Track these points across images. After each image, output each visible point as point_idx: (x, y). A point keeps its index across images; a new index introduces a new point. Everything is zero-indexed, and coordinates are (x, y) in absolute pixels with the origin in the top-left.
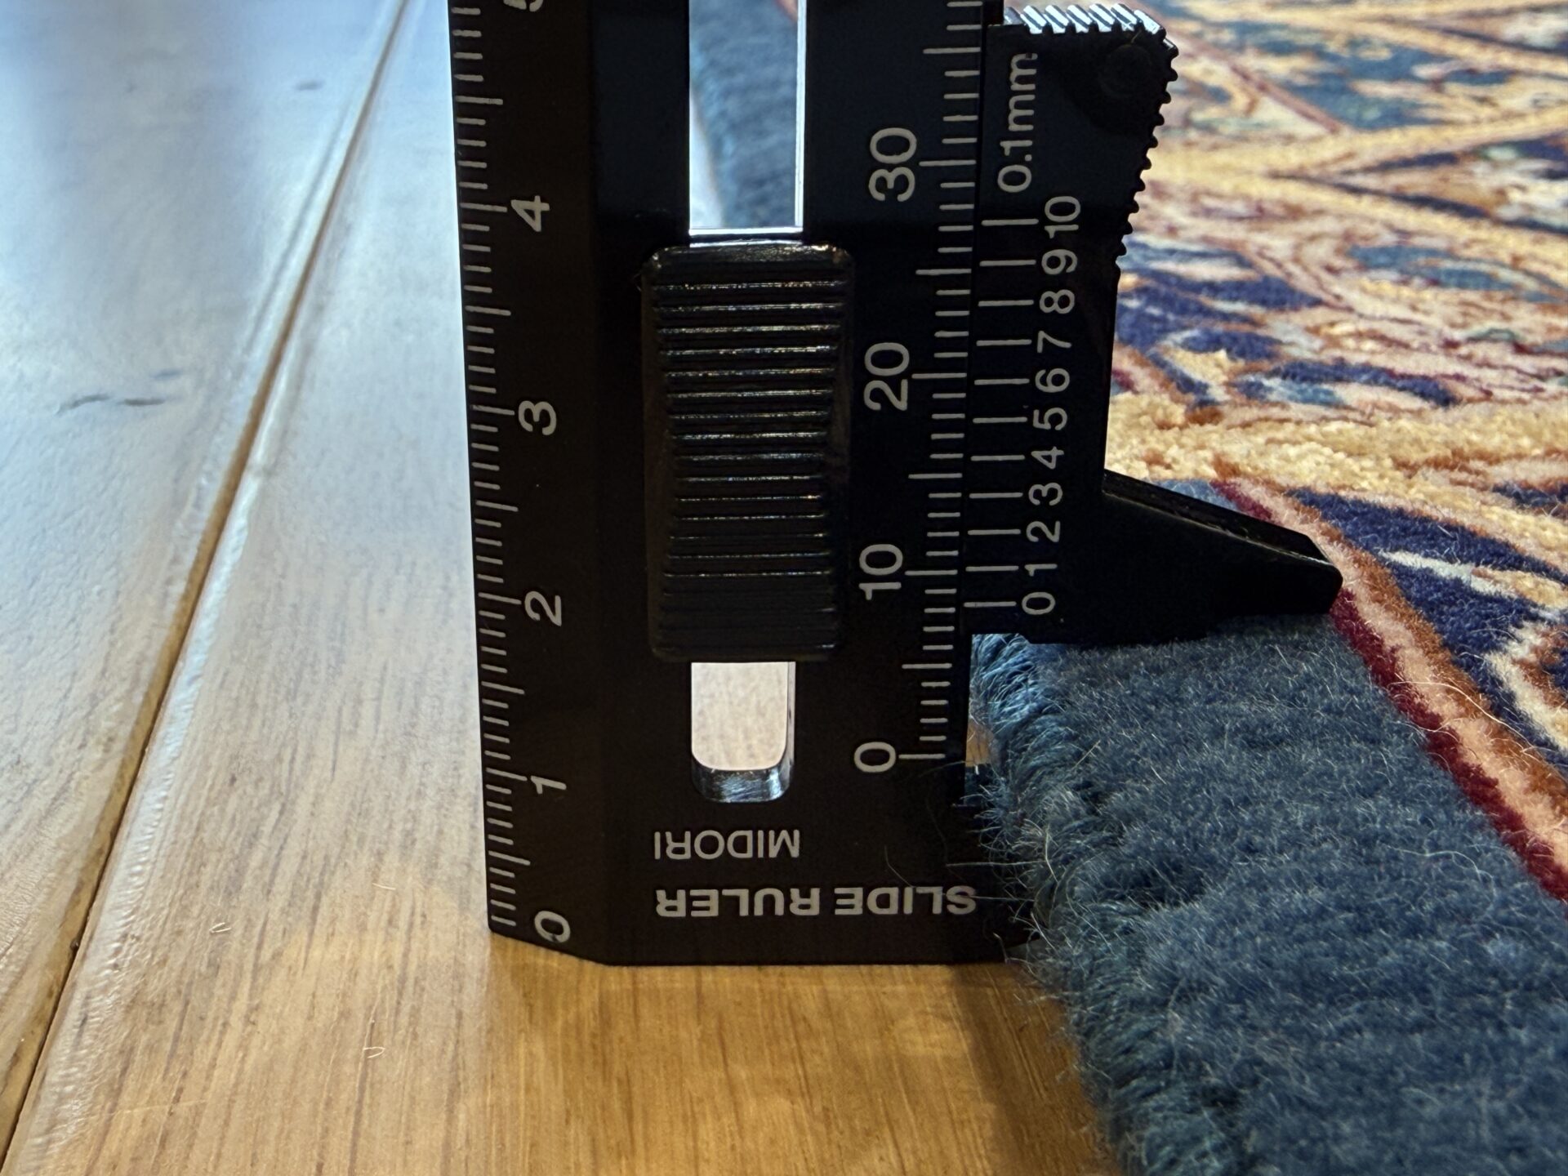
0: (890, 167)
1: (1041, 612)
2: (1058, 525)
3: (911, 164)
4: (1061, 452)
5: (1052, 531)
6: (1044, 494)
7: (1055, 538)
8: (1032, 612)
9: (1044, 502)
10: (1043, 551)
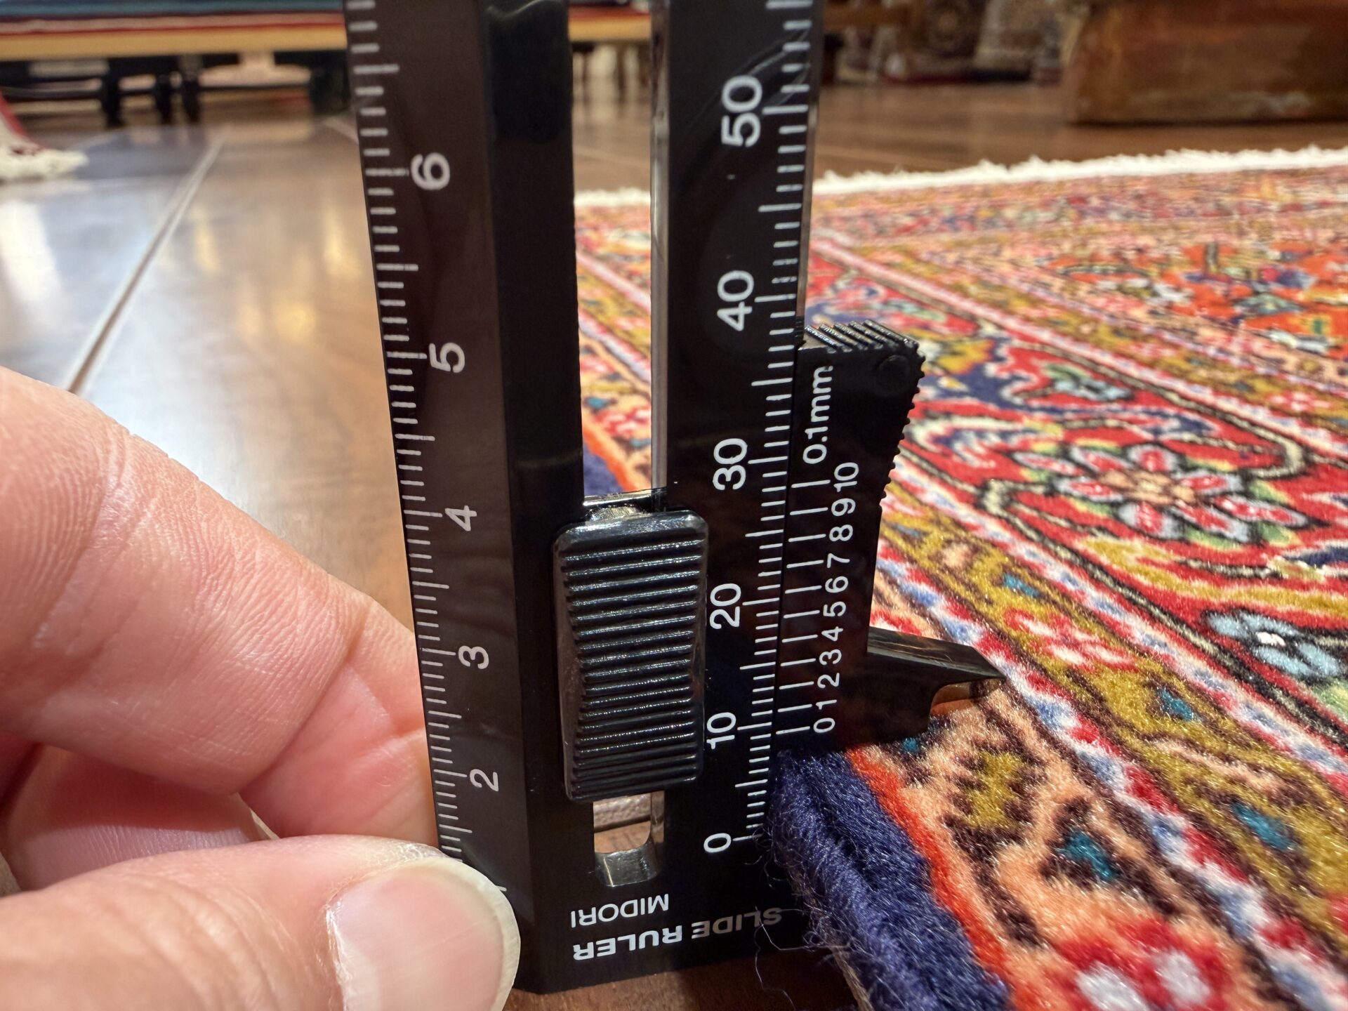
0: (728, 466)
1: (826, 730)
2: (838, 675)
3: (743, 463)
4: (841, 630)
5: (834, 679)
6: (830, 657)
7: (836, 684)
8: (821, 731)
9: (830, 662)
10: (828, 692)
